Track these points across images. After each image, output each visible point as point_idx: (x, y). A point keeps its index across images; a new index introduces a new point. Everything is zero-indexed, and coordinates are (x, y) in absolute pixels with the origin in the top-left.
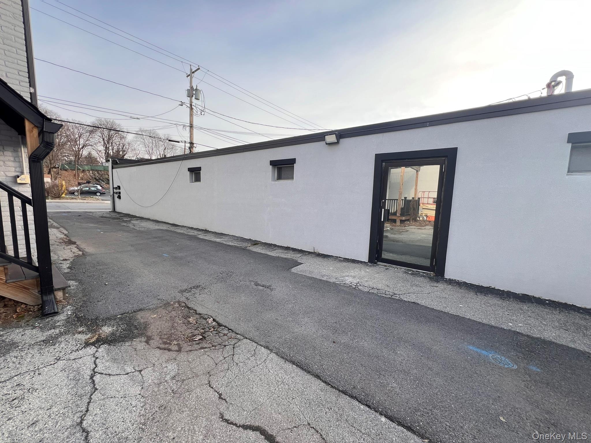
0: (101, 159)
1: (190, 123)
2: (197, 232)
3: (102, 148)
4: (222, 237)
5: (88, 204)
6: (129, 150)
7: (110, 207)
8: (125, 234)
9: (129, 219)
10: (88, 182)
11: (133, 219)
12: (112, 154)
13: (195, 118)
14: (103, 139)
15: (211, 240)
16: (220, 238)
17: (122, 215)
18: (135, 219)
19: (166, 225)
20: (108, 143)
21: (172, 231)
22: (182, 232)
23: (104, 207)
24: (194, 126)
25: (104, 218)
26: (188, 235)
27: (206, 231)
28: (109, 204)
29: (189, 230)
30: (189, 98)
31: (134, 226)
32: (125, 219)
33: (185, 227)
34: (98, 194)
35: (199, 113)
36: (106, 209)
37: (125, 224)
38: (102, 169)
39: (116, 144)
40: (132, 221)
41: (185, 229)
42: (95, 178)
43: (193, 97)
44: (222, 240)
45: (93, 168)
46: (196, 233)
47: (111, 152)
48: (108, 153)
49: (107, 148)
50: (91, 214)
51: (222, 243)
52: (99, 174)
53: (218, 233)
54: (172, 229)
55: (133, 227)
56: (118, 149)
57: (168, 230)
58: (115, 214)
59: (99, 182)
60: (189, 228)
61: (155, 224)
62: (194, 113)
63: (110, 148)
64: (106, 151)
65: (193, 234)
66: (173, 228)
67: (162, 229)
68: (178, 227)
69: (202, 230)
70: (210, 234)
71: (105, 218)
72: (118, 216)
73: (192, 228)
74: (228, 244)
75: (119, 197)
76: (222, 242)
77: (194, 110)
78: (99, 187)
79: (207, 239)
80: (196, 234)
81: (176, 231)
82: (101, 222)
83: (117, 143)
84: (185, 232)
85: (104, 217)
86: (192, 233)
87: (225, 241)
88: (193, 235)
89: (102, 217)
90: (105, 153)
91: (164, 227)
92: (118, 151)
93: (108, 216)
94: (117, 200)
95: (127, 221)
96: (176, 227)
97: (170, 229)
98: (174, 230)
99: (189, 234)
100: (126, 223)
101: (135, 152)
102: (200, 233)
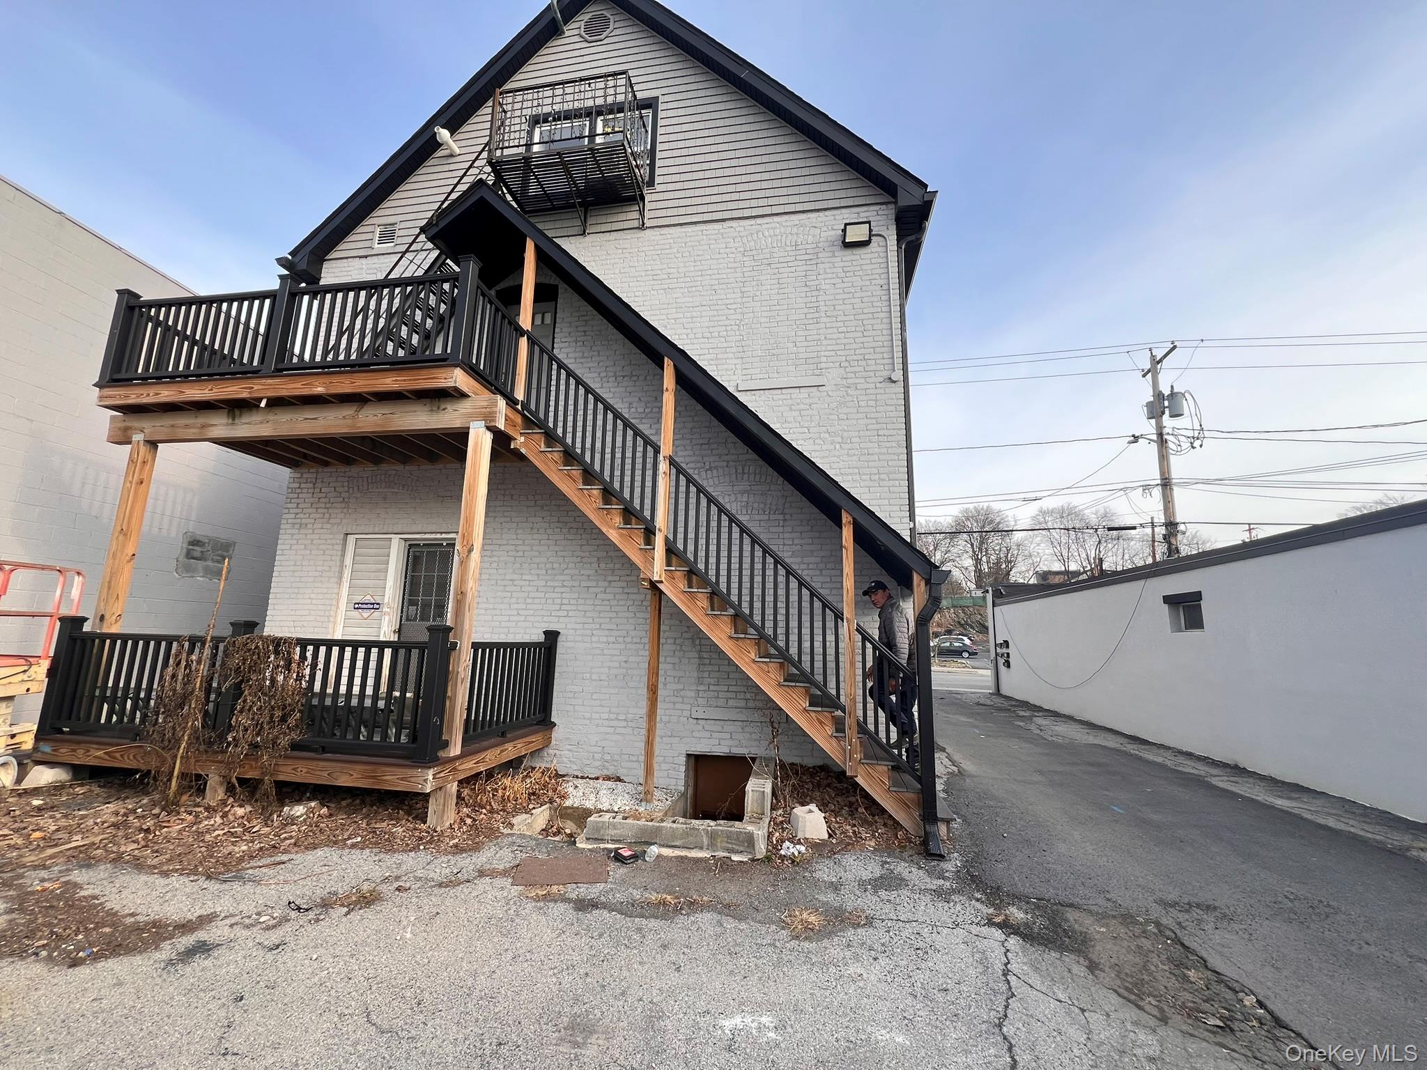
0: (969, 583)
1: (1161, 476)
2: (1206, 769)
3: (968, 562)
4: (1297, 796)
5: (950, 677)
6: (1020, 559)
7: (990, 684)
8: (1024, 745)
9: (1027, 714)
10: (949, 632)
11: (1036, 714)
12: (986, 570)
13: (1174, 460)
14: (972, 545)
15: (1254, 797)
16: (1289, 798)
17: (1014, 703)
18: (1040, 714)
19: (1113, 737)
20: (980, 550)
21: (1132, 755)
22: (1159, 760)
23: (978, 684)
24: (1174, 481)
25: (981, 707)
26: (1177, 771)
27: (1237, 770)
28: (988, 676)
29: (1181, 759)
30: (1154, 420)
31: (1041, 730)
32: (1022, 713)
33: (1169, 748)
34: (966, 655)
35: (1186, 445)
36: (982, 688)
37: (1021, 724)
38: (969, 602)
39: (994, 550)
40: (1035, 719)
41: (1168, 754)
42: (959, 622)
43: (1164, 416)
44: (1294, 804)
45: (955, 603)
46: (1201, 769)
47: (985, 568)
48: (980, 570)
49: (978, 561)
50: (959, 697)
51: (1296, 815)
52: (964, 613)
53: (1283, 783)
54: (1132, 748)
55: (1039, 732)
56: (999, 559)
57: (1118, 750)
58: (1000, 700)
59: (965, 629)
60: (1181, 753)
61: (1088, 731)
62: (1171, 451)
63: (984, 559)
64: (976, 567)
65: (1192, 771)
66: (1135, 747)
67: (1104, 746)
68: (1147, 747)
69: (1224, 765)
70: (1251, 780)
71: (984, 707)
72: (1006, 704)
73: (1190, 755)
74: (1321, 821)
75: (1007, 664)
76: (1296, 811)
77: (1171, 445)
78: (967, 642)
79: (1239, 792)
80: (1203, 773)
81: (1141, 754)
82: (978, 714)
83: (996, 548)
84: (1169, 763)
85: (981, 704)
86: (1189, 767)
87: (1310, 810)
88: (1192, 774)
89: (978, 704)
90: (975, 571)
91: (1112, 742)
92: (998, 563)
93: (989, 702)
94: (1002, 669)
95: (1024, 716)
96: (1143, 747)
97: (1125, 749)
98: (1137, 752)
99: (1179, 769)
100: (1023, 721)
101: (1031, 561)
102: (1215, 771)
